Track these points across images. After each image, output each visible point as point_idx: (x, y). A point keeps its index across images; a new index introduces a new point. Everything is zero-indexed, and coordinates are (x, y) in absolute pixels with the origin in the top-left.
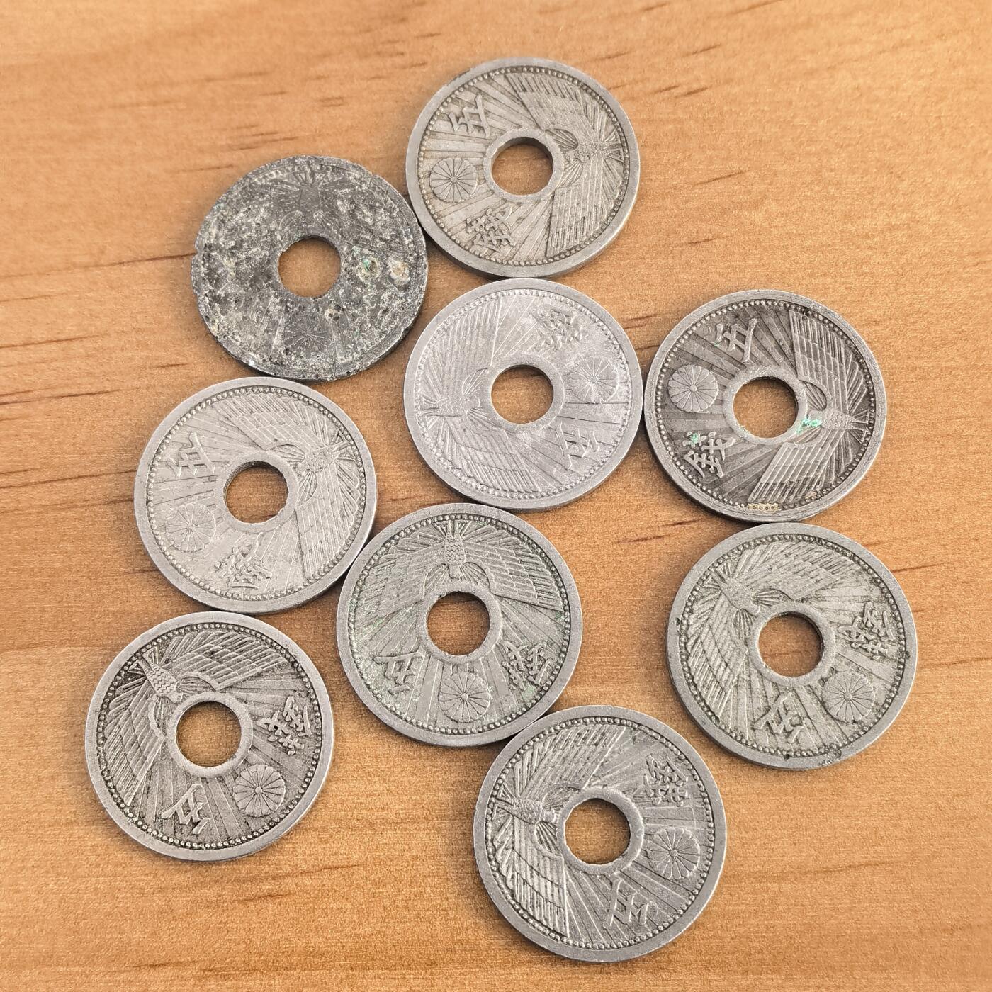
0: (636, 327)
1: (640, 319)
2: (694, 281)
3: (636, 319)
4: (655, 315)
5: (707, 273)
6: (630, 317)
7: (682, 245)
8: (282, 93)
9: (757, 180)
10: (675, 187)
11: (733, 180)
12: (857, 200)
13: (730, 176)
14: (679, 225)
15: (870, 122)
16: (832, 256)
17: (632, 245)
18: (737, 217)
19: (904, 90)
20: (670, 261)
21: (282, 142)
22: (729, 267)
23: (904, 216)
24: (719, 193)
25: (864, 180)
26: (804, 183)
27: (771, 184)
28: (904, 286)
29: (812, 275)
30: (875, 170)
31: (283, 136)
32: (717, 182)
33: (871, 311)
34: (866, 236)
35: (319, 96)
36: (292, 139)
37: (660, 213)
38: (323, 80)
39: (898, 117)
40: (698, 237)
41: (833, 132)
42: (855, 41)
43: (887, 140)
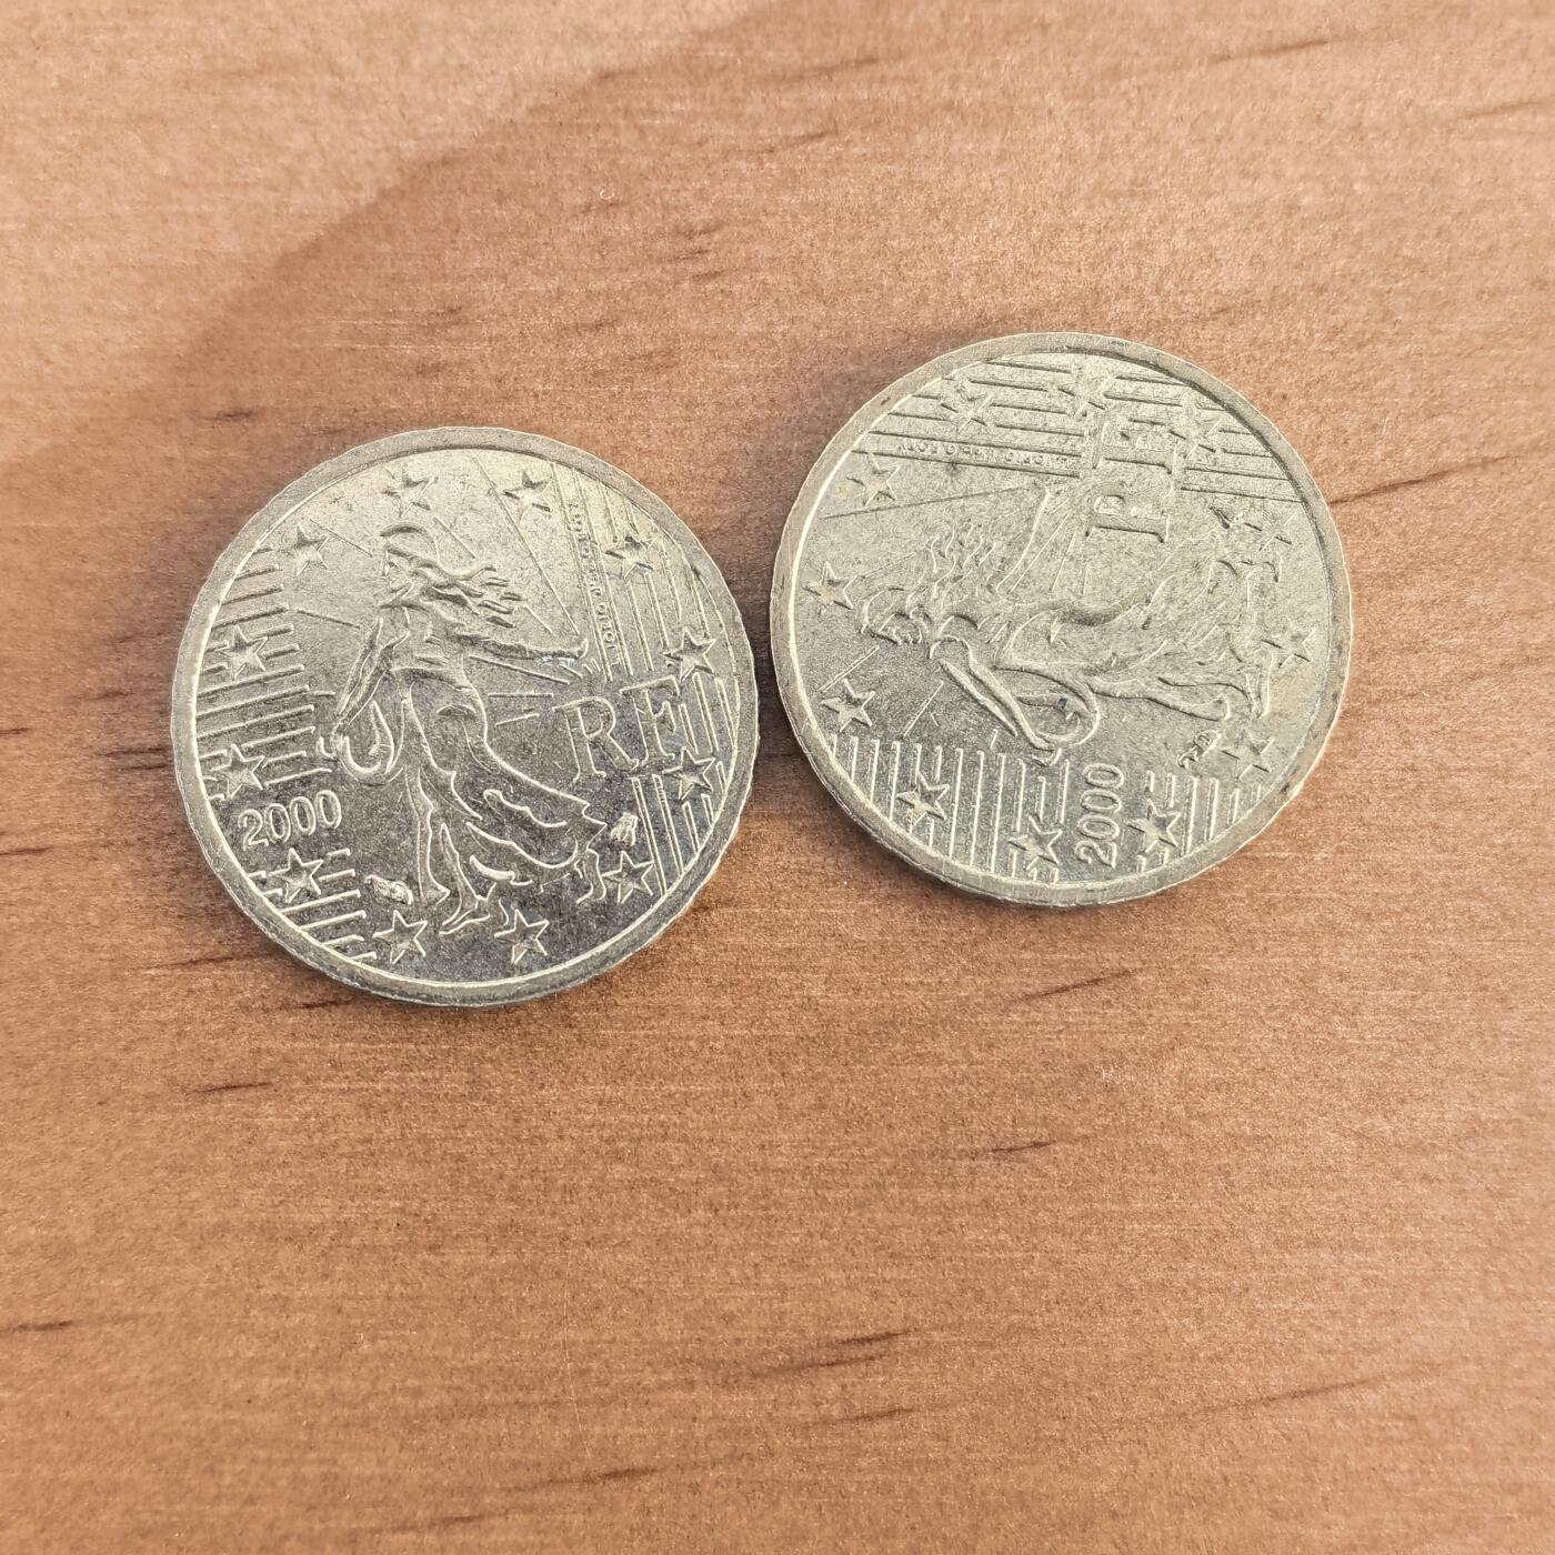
0: (858, 1360)
1: (869, 1340)
2: (1003, 1247)
3: (862, 1341)
4: (906, 1332)
5: (1034, 1229)
6: (846, 1334)
7: (974, 1155)
8: (17, 731)
9: (1162, 995)
10: (962, 1005)
11: (1104, 994)
12: (1400, 1054)
13: (1096, 982)
14: (971, 1104)
15: (1441, 857)
16: (1334, 1196)
17: (854, 1150)
18: (1110, 1089)
19: (1524, 777)
20: (947, 1195)
21: (15, 858)
22: (1085, 1216)
23: (1511, 1099)
24: (1068, 1025)
25: (1420, 1003)
26: (1273, 1008)
27: (1195, 1006)
28: (1504, 1279)
29: (1284, 1245)
30: (1445, 980)
31: (18, 843)
32: (1065, 997)
33: (1420, 1339)
34: (1418, 1149)
35: (107, 743)
36: (38, 851)
37: (927, 1071)
38: (117, 704)
39: (1507, 846)
40: (1015, 1135)
41: (1350, 878)
42: (1412, 648)
43: (1477, 905)
